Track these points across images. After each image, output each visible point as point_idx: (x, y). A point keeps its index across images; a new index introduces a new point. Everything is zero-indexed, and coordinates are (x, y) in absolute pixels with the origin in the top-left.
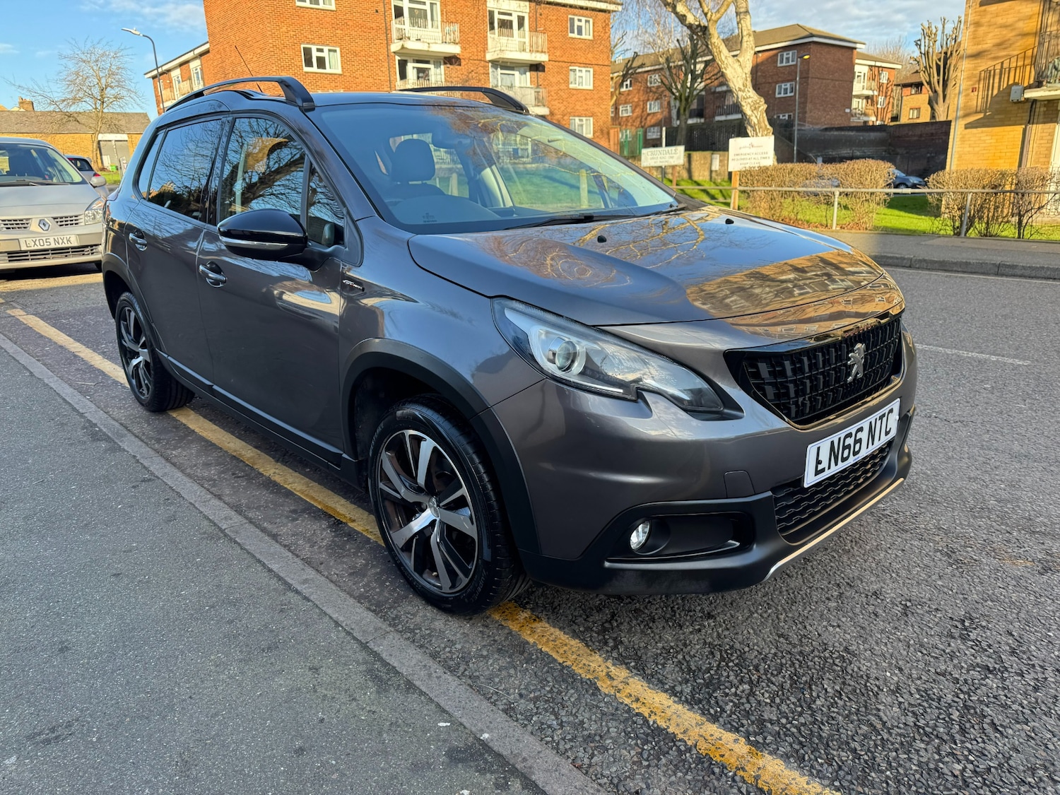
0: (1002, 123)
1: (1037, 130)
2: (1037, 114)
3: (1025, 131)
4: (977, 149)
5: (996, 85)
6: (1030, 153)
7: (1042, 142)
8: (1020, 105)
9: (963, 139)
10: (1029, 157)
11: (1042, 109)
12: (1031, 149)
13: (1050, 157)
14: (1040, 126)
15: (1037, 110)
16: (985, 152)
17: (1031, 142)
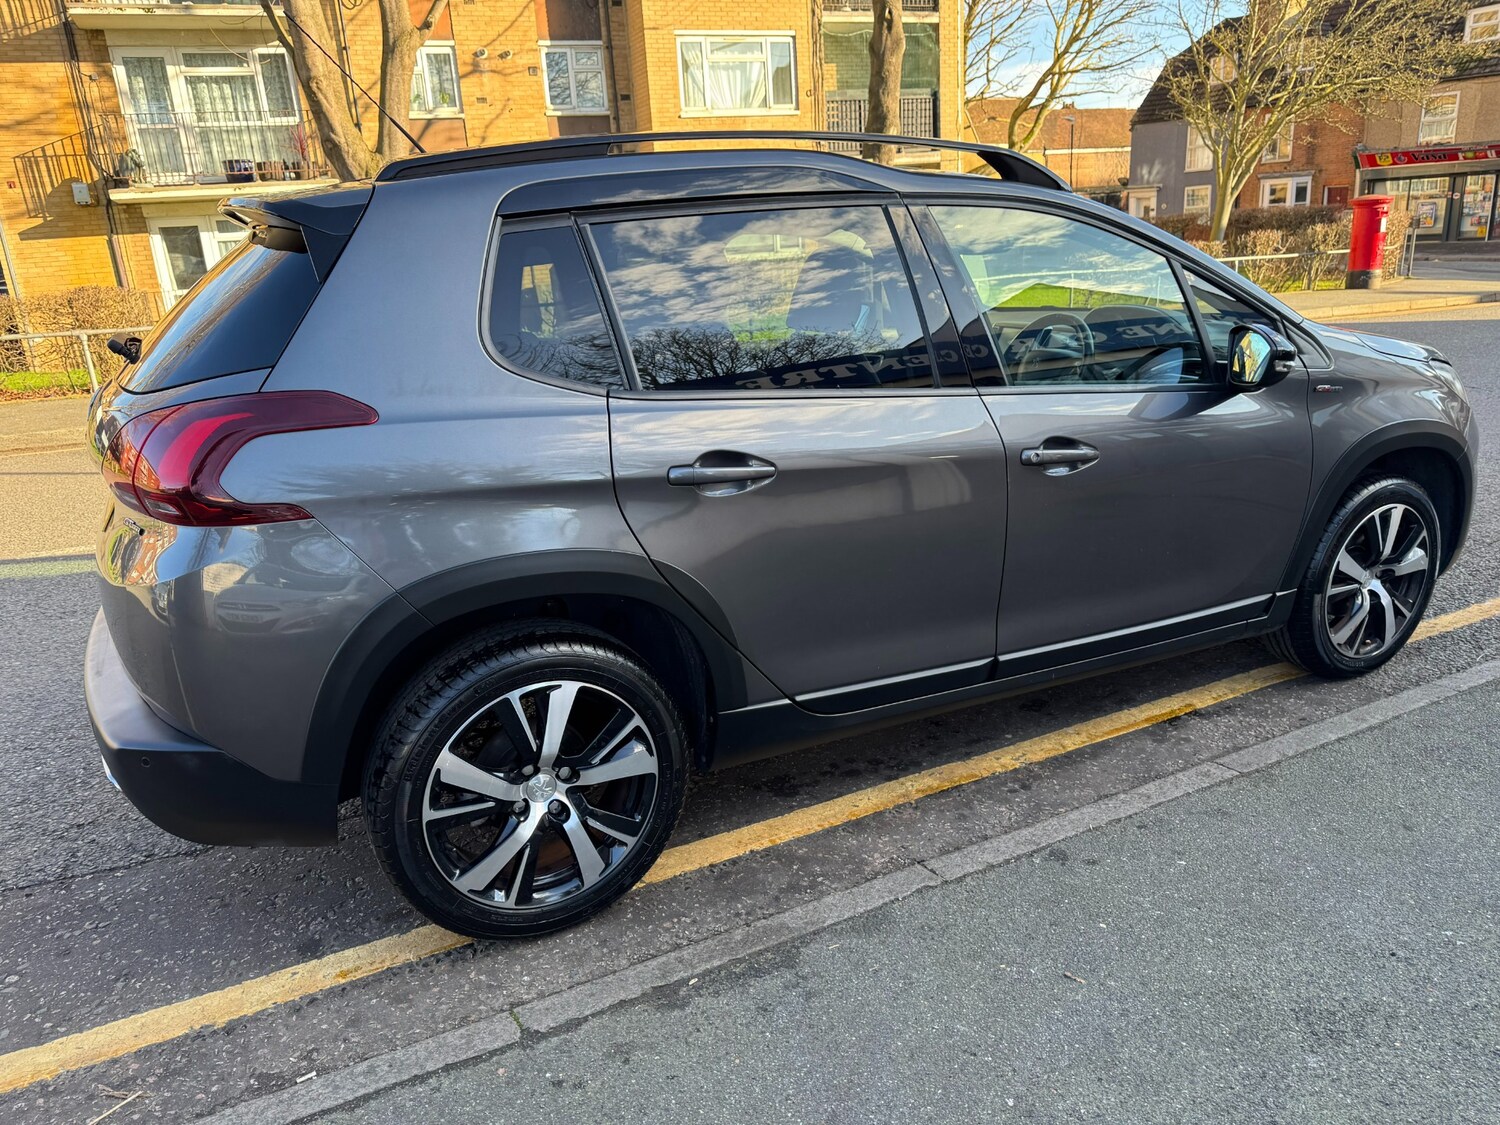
0: (74, 232)
1: (124, 241)
2: (117, 221)
3: (110, 243)
4: (49, 270)
5: (46, 180)
6: (128, 273)
7: (139, 258)
8: (91, 209)
9: (20, 255)
10: (130, 278)
11: (123, 216)
12: (128, 268)
13: (156, 278)
14: (129, 236)
15: (117, 216)
16: (63, 273)
17: (125, 259)
